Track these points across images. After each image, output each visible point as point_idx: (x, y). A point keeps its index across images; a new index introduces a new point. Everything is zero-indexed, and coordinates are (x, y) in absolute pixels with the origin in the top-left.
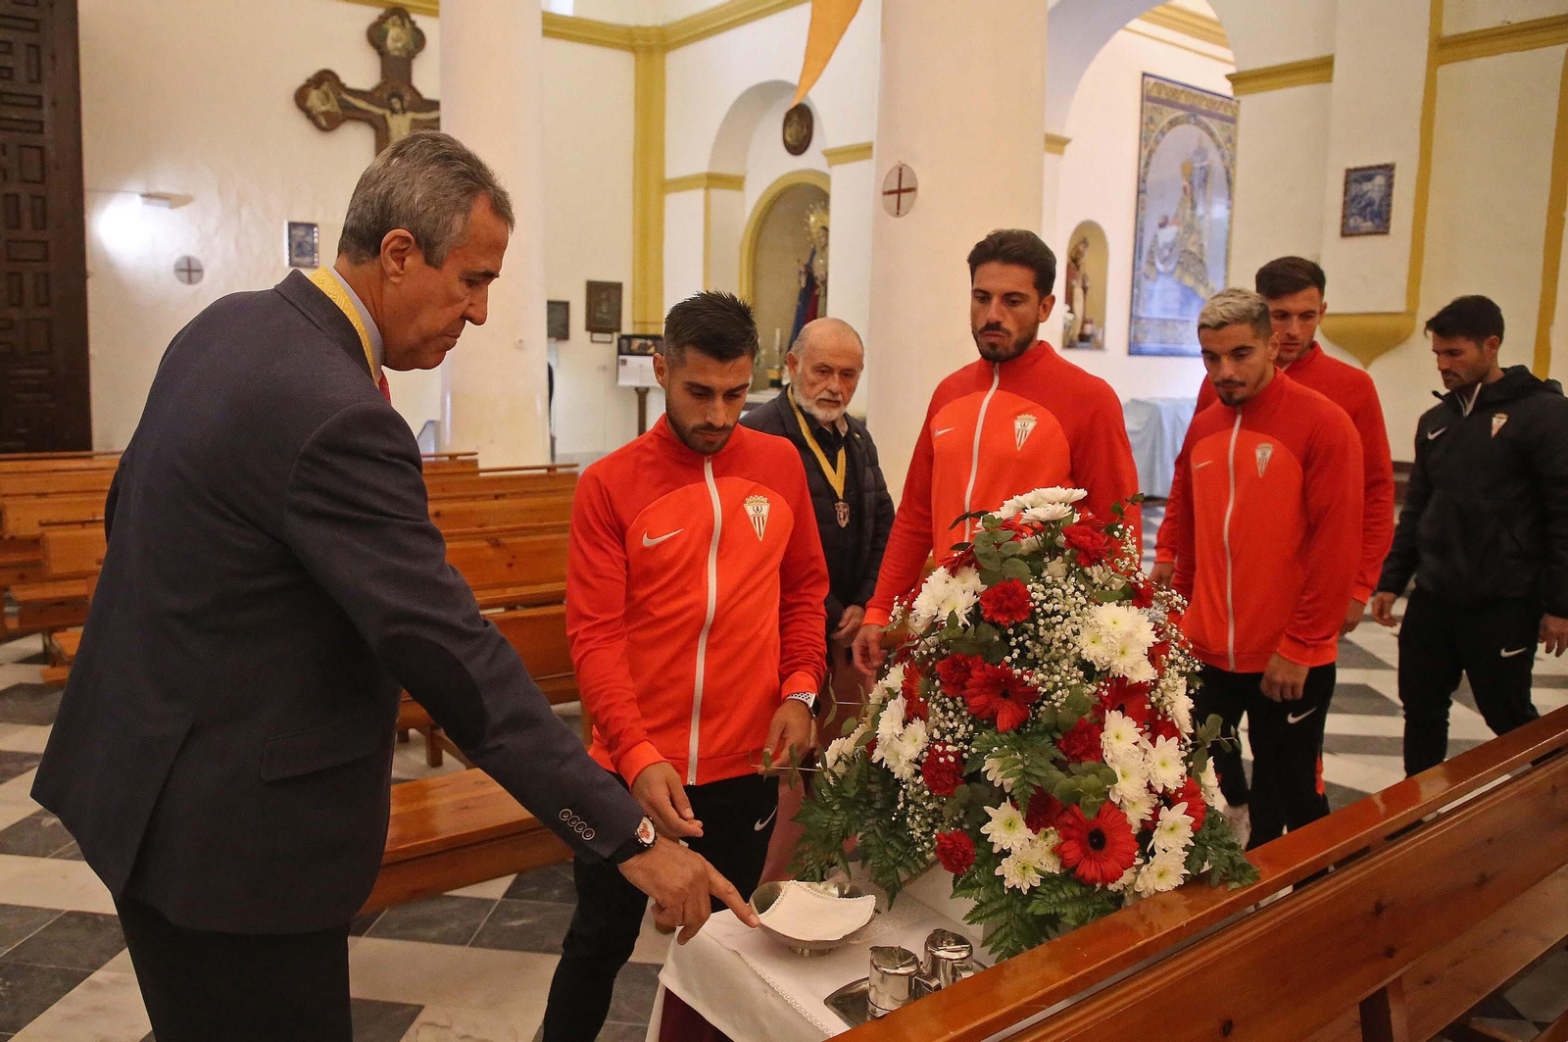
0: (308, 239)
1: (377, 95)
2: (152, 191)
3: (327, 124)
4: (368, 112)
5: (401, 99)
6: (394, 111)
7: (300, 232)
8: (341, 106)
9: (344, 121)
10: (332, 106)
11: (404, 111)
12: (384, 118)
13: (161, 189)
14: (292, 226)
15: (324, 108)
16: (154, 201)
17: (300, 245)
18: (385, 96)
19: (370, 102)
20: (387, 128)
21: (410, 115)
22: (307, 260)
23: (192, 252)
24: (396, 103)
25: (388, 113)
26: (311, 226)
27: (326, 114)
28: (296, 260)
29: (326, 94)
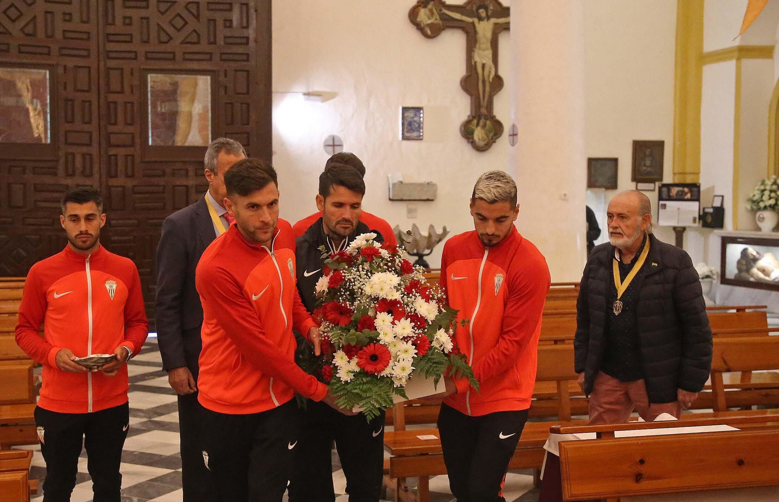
0: (416, 119)
1: (468, 8)
2: (310, 90)
3: (430, 32)
4: (461, 21)
5: (486, 8)
6: (480, 19)
7: (410, 114)
8: (441, 19)
9: (444, 29)
10: (435, 19)
11: (488, 18)
12: (473, 23)
13: (316, 88)
14: (405, 109)
15: (429, 22)
16: (312, 97)
17: (410, 124)
18: (474, 9)
19: (462, 14)
20: (475, 32)
21: (493, 20)
22: (415, 134)
23: (335, 133)
24: (482, 12)
25: (476, 20)
26: (418, 109)
27: (431, 26)
28: (407, 135)
29: (431, 11)
